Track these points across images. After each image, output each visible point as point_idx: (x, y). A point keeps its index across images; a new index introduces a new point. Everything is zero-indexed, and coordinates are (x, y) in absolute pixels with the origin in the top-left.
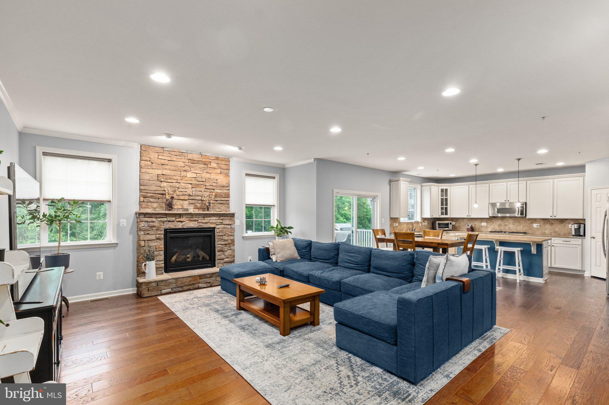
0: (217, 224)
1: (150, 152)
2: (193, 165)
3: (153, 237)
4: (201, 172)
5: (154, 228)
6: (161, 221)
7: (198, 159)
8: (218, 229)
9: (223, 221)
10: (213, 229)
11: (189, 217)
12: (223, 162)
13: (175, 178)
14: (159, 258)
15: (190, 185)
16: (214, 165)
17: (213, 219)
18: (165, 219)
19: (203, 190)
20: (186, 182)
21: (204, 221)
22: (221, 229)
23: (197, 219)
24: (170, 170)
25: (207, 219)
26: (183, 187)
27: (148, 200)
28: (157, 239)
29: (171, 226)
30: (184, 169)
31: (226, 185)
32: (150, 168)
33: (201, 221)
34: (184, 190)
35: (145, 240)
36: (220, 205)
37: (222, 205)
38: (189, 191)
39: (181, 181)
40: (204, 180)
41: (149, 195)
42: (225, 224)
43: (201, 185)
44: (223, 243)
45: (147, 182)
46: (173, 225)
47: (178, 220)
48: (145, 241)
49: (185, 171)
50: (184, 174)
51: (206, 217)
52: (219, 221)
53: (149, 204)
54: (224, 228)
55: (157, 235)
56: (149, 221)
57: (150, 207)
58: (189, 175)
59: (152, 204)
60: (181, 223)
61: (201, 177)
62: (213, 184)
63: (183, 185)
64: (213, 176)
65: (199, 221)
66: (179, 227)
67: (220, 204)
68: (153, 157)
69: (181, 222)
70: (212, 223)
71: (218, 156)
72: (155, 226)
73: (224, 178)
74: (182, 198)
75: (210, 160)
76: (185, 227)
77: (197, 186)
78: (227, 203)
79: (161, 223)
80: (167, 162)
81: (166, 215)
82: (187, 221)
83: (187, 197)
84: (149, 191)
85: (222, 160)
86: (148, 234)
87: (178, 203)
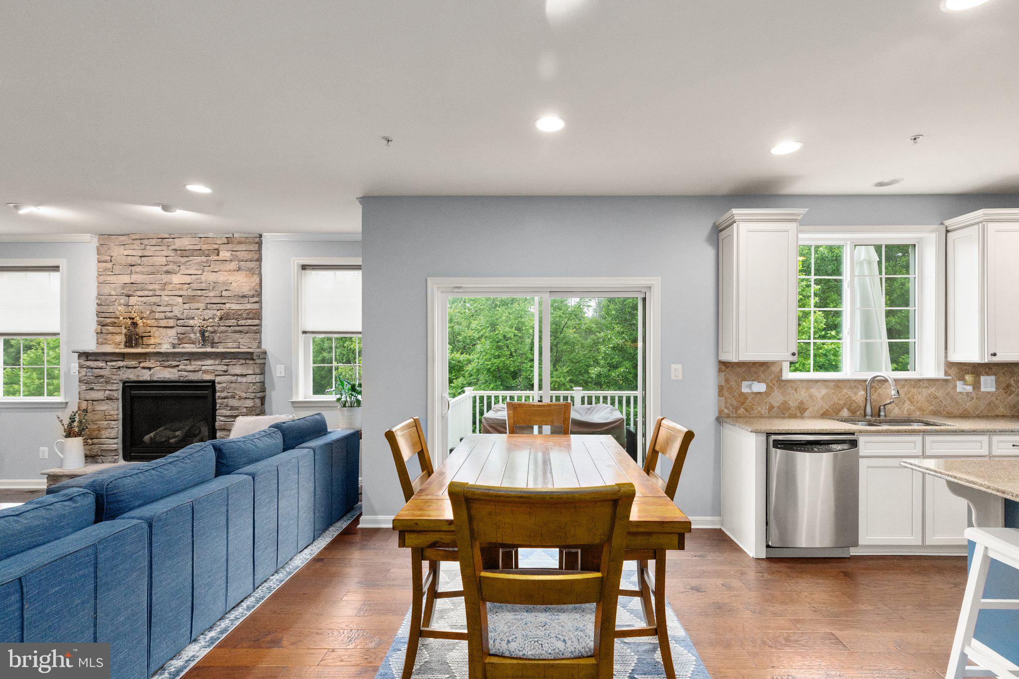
0: (216, 373)
1: (112, 245)
2: (185, 259)
3: (100, 395)
4: (199, 272)
5: (103, 380)
6: (113, 368)
7: (191, 247)
8: (219, 383)
9: (230, 367)
10: (210, 384)
11: (161, 360)
12: (243, 247)
13: (151, 287)
14: (109, 433)
15: (180, 300)
16: (225, 254)
17: (209, 364)
18: (120, 364)
19: (201, 306)
20: (170, 293)
21: (189, 368)
22: (224, 385)
23: (174, 363)
24: (142, 273)
25: (196, 363)
26: (165, 303)
27: (107, 330)
28: (108, 399)
29: (132, 375)
30: (166, 268)
31: (248, 293)
32: (111, 273)
33: (183, 367)
34: (168, 309)
35: (87, 399)
36: (237, 335)
37: (243, 335)
38: (177, 312)
39: (162, 292)
40: (203, 286)
41: (108, 320)
42: (233, 373)
43: (199, 298)
44: (228, 413)
45: (106, 300)
46: (135, 374)
47: (142, 365)
48: (87, 401)
49: (168, 272)
50: (166, 278)
51: (195, 360)
52: (220, 368)
53: (109, 336)
54: (232, 383)
55: (107, 392)
56: (93, 366)
57: (111, 342)
58: (176, 279)
59: (113, 337)
60: (147, 371)
61: (199, 281)
62: (224, 293)
63: (167, 298)
64: (221, 277)
65: (181, 367)
66: (144, 378)
67: (235, 332)
68: (116, 254)
69: (150, 368)
70: (205, 372)
71: (230, 235)
72: (102, 376)
73: (246, 280)
74: (163, 323)
75: (216, 246)
76: (155, 379)
77: (191, 299)
78: (257, 330)
79: (113, 370)
80: (137, 260)
81: (123, 356)
82: (159, 368)
83: (171, 323)
84: (107, 315)
85: (240, 243)
86: (92, 389)
87: (157, 334)
